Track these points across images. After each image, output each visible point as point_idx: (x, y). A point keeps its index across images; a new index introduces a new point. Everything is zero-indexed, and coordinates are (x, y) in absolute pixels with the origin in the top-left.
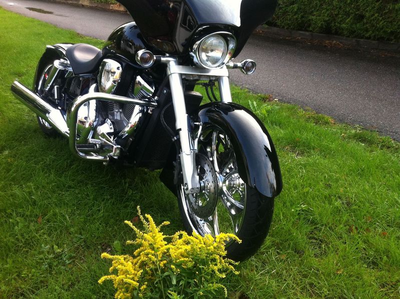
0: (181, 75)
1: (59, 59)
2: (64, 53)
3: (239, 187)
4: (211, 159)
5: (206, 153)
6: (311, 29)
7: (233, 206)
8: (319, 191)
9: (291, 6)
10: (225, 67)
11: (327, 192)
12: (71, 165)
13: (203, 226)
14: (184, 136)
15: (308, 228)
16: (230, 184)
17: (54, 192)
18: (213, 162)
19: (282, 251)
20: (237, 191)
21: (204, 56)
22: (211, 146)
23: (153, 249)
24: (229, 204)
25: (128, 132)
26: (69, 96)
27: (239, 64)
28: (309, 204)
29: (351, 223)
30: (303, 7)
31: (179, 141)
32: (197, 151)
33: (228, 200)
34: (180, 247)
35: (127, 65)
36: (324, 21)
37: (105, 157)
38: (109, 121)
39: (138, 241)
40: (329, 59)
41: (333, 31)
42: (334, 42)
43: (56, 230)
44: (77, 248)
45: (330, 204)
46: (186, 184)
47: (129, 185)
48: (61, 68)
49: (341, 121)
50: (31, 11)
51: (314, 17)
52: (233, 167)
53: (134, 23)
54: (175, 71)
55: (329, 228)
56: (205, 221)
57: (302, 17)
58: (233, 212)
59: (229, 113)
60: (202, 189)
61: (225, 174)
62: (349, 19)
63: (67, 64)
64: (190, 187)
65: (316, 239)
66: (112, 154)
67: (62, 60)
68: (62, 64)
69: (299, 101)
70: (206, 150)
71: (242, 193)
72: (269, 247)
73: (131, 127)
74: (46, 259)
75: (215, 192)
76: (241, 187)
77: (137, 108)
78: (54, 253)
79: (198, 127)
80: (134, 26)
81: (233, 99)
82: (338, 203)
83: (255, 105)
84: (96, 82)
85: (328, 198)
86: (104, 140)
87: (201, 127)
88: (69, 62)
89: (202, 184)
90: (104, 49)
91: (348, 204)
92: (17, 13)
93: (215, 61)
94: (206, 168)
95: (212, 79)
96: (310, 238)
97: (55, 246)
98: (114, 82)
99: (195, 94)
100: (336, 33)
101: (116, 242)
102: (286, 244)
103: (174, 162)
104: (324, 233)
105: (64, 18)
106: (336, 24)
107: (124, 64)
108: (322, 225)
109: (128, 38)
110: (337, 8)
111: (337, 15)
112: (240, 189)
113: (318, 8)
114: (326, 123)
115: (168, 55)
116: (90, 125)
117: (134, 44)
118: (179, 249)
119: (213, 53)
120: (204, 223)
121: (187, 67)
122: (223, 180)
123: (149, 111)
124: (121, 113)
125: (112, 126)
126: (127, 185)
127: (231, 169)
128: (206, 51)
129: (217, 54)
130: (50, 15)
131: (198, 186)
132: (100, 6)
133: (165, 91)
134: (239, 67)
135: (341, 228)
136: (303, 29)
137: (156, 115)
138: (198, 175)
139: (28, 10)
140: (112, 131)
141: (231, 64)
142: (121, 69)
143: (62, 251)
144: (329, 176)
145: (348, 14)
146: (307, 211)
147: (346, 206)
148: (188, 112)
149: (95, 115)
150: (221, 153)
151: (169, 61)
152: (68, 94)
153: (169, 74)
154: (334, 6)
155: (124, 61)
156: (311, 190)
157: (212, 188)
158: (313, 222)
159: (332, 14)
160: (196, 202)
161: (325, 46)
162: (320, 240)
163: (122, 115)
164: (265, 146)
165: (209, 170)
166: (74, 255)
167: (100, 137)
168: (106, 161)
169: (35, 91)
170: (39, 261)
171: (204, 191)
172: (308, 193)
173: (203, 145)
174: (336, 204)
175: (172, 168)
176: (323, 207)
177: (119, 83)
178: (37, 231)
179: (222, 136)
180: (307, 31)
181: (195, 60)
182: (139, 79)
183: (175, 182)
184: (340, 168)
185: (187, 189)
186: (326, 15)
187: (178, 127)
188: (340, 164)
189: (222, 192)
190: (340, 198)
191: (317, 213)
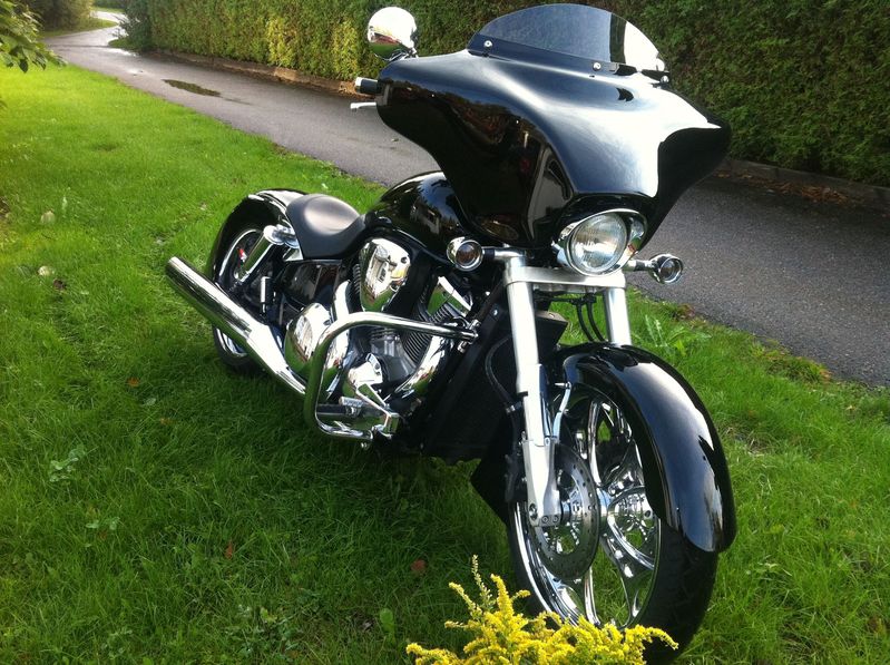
0: (531, 284)
1: (275, 224)
2: (283, 210)
3: (641, 517)
4: (584, 456)
5: (574, 442)
6: (775, 158)
7: (627, 558)
8: (802, 533)
9: (733, 110)
10: (619, 271)
11: (819, 537)
12: (284, 438)
13: (560, 592)
14: (533, 407)
15: (780, 614)
16: (621, 511)
17: (255, 494)
18: (588, 462)
19: (725, 659)
20: (636, 527)
21: (579, 249)
22: (585, 428)
23: (503, 643)
24: (619, 554)
25: (414, 387)
26: (289, 299)
27: (648, 263)
28: (781, 561)
29: (874, 610)
30: (759, 112)
31: (521, 413)
32: (557, 441)
33: (619, 547)
34: (558, 645)
35: (421, 254)
36: (806, 145)
37: (366, 434)
38: (374, 360)
39: (472, 624)
40: (817, 231)
41: (826, 167)
42: (827, 190)
43: (262, 576)
44: (306, 618)
45: (827, 564)
46: (533, 506)
47: (402, 490)
48: (276, 241)
49: (846, 376)
50: (175, 89)
51: (783, 136)
52: (631, 479)
53: (441, 175)
54: (520, 277)
55: (826, 617)
56: (563, 582)
57: (757, 132)
58: (628, 572)
59: (626, 368)
60: (565, 518)
61: (613, 492)
62: (860, 145)
63: (289, 235)
64: (541, 514)
65: (798, 640)
66: (380, 427)
67: (280, 227)
68: (279, 235)
69: (752, 323)
70: (574, 436)
71: (647, 531)
72: (699, 650)
73: (422, 377)
74: (247, 635)
75: (593, 527)
76: (645, 518)
77: (436, 342)
78: (260, 624)
79: (562, 391)
80: (441, 181)
81: (633, 339)
82: (843, 564)
83: (659, 328)
84: (349, 277)
85: (822, 551)
86: (366, 398)
87: (568, 392)
88: (293, 232)
89: (566, 509)
90: (371, 215)
91: (867, 567)
92: (146, 93)
93: (599, 261)
94: (576, 476)
95: (591, 291)
96: (785, 636)
97: (262, 609)
98: (394, 284)
99: (552, 317)
100: (832, 171)
101: (384, 612)
102: (735, 646)
103: (507, 456)
104: (814, 627)
105: (244, 106)
106: (833, 152)
107: (415, 252)
108: (812, 611)
109: (428, 203)
110: (835, 119)
111: (834, 134)
112: (643, 523)
113: (792, 117)
114: (813, 378)
115: (508, 246)
116: (336, 363)
117: (439, 215)
118: (558, 649)
119: (598, 244)
120: (561, 587)
121: (543, 269)
122: (608, 503)
123: (459, 348)
124: (396, 343)
125: (380, 370)
126: (399, 489)
127: (627, 483)
128: (584, 241)
129: (607, 248)
130: (213, 98)
131: (557, 511)
132: (315, 82)
133: (496, 312)
134: (648, 269)
135: (852, 622)
136: (758, 158)
137: (473, 357)
138: (559, 488)
139: (168, 86)
140: (379, 380)
141: (633, 264)
142: (408, 261)
143: (278, 621)
144: (824, 502)
145: (861, 135)
146: (777, 576)
147: (862, 571)
148: (541, 360)
149: (347, 344)
150: (604, 442)
151: (510, 258)
152: (287, 294)
153: (509, 282)
154: (828, 115)
155: (416, 248)
156: (787, 531)
157: (588, 519)
158: (791, 602)
159: (824, 131)
160: (550, 543)
161: (807, 199)
162: (807, 644)
163: (400, 347)
164: (702, 438)
165: (582, 482)
166: (301, 631)
167: (358, 392)
168: (367, 441)
169: (212, 276)
170: (234, 638)
171: (568, 524)
172: (779, 535)
173: (570, 425)
174: (840, 565)
175: (505, 467)
176: (813, 570)
177: (402, 288)
178: (226, 574)
179: (607, 407)
180: (768, 163)
181: (562, 257)
182: (443, 281)
183: (508, 496)
184: (848, 484)
185: (535, 516)
186: (811, 132)
187: (522, 389)
188: (846, 476)
189: (604, 526)
190: (848, 552)
191: (800, 583)
